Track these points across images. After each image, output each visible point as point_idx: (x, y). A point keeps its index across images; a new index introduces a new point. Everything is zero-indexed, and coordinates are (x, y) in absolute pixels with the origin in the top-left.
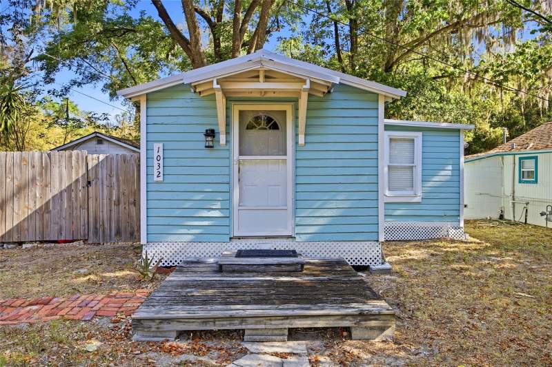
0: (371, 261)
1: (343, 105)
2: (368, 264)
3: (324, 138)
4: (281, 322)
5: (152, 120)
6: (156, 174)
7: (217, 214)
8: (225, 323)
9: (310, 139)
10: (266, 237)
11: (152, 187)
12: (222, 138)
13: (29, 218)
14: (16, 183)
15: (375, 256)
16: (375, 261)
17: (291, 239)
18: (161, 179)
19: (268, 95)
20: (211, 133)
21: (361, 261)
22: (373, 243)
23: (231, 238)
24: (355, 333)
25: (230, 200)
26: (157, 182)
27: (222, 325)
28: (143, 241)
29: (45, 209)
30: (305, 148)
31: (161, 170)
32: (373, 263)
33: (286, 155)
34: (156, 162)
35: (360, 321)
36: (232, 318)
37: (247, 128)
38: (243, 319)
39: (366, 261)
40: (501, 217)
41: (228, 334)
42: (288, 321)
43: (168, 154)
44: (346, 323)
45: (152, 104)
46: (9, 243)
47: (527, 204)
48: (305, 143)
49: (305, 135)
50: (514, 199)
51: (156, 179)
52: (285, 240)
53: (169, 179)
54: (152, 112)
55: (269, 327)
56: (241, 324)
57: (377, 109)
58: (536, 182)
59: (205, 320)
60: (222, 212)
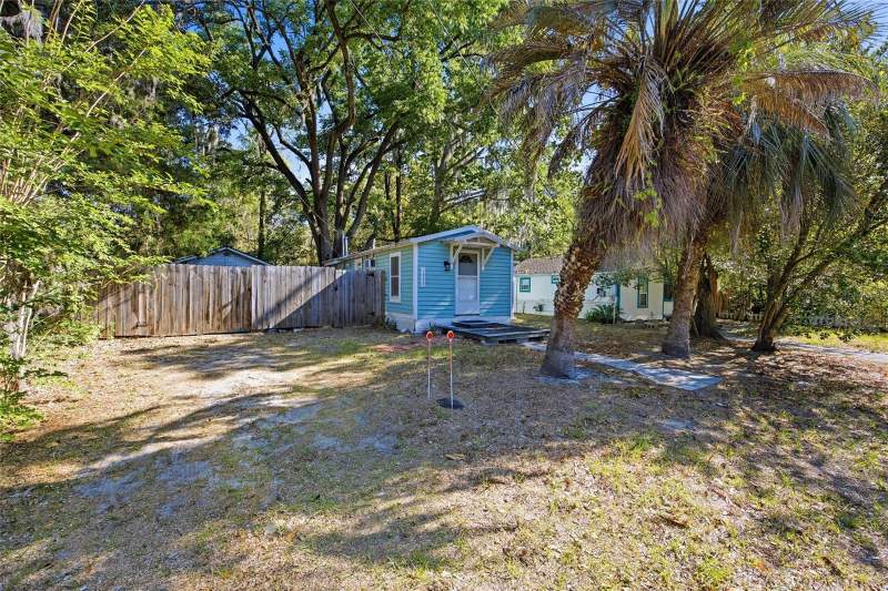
5: (420, 255)
6: (421, 283)
7: (447, 303)
9: (487, 268)
10: (469, 315)
11: (420, 290)
12: (451, 266)
14: (288, 288)
17: (478, 316)
23: (455, 316)
30: (484, 273)
31: (425, 281)
33: (477, 275)
34: (422, 277)
43: (428, 273)
46: (284, 329)
48: (485, 270)
49: (485, 266)
53: (428, 286)
58: (530, 291)
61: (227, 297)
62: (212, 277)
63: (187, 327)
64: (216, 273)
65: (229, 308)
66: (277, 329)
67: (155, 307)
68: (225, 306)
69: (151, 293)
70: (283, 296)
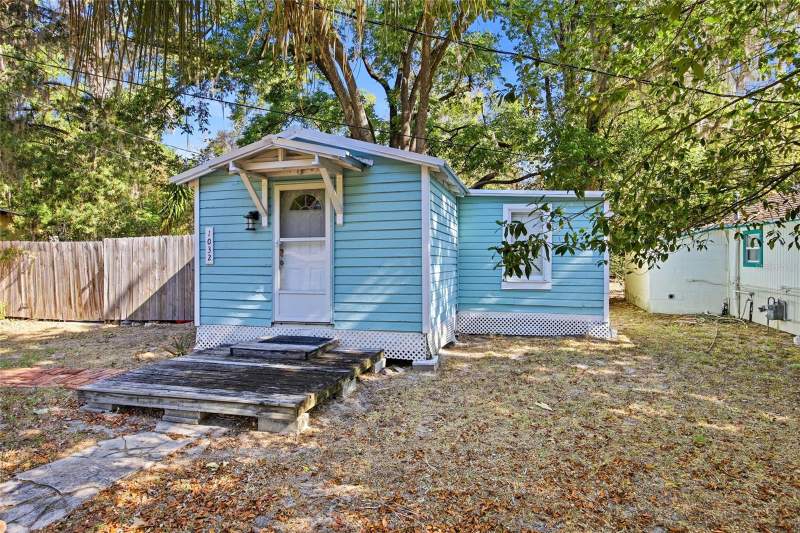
0: (414, 355)
1: (381, 179)
2: (411, 358)
3: (362, 217)
4: (191, 405)
5: (204, 204)
6: (207, 257)
7: (260, 297)
8: (146, 401)
9: (349, 218)
10: (307, 324)
11: (204, 271)
12: (264, 220)
13: (151, 299)
14: (140, 266)
15: (419, 350)
16: (419, 355)
17: (330, 327)
18: (211, 262)
19: (306, 174)
20: (255, 216)
21: (403, 354)
22: (416, 335)
23: (273, 324)
24: (261, 424)
25: (271, 283)
26: (209, 266)
27: (144, 403)
28: (197, 323)
29: (163, 290)
30: (344, 229)
31: (212, 254)
32: (416, 358)
33: (324, 236)
34: (207, 245)
35: (262, 411)
36: (150, 396)
37: (291, 209)
38: (160, 398)
39: (409, 354)
40: (725, 312)
41: (143, 411)
42: (197, 405)
43: (219, 237)
44: (249, 413)
45: (204, 189)
46: (136, 321)
47: (752, 294)
48: (344, 223)
49: (344, 214)
50: (739, 289)
51: (207, 262)
52: (324, 327)
53: (219, 262)
54: (204, 197)
55: (181, 408)
56: (158, 403)
57: (420, 181)
58: (761, 264)
59: (131, 396)
60: (266, 297)
61: (85, 280)
62: (70, 253)
63: (56, 312)
64: (73, 250)
65: (87, 291)
66: (130, 321)
67: (32, 288)
68: (84, 289)
69: (29, 273)
70: (135, 276)
